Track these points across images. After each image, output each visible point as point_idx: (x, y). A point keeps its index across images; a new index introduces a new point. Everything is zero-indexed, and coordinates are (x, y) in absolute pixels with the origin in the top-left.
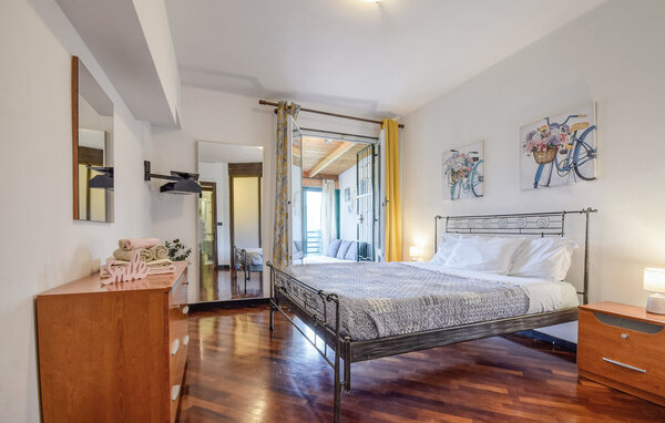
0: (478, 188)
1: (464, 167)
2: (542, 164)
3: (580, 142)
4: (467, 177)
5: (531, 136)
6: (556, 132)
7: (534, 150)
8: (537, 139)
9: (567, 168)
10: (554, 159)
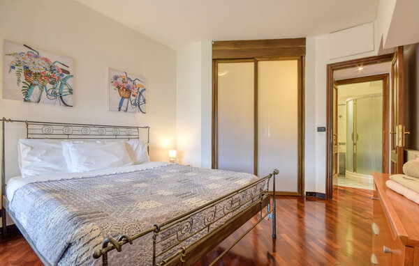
0: (68, 99)
1: (48, 73)
2: (123, 98)
3: (140, 94)
4: (52, 83)
5: (116, 78)
6: (130, 83)
7: (118, 87)
8: (120, 81)
9: (135, 104)
10: (129, 98)
